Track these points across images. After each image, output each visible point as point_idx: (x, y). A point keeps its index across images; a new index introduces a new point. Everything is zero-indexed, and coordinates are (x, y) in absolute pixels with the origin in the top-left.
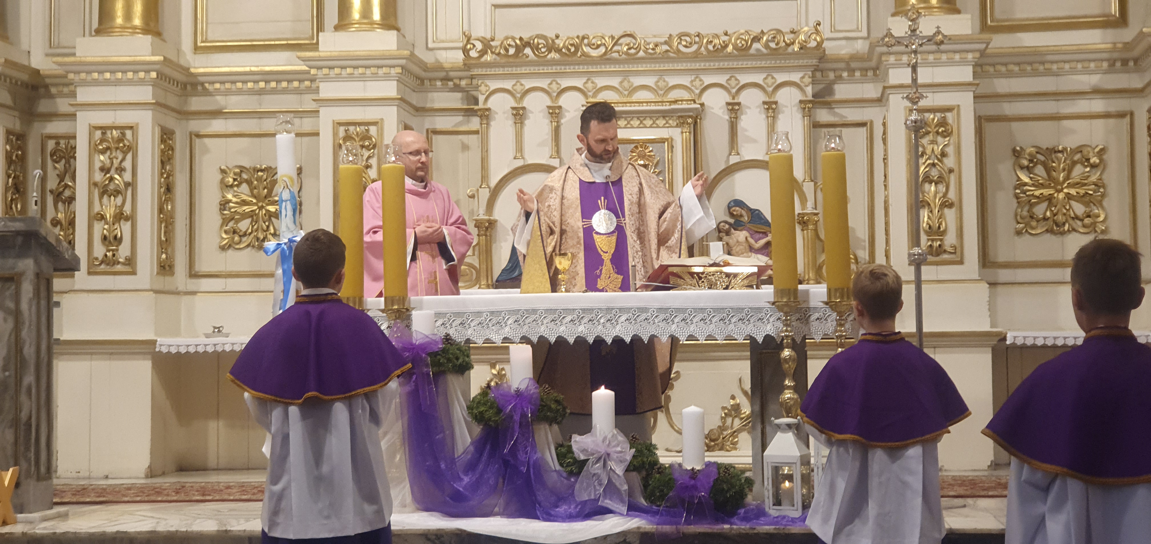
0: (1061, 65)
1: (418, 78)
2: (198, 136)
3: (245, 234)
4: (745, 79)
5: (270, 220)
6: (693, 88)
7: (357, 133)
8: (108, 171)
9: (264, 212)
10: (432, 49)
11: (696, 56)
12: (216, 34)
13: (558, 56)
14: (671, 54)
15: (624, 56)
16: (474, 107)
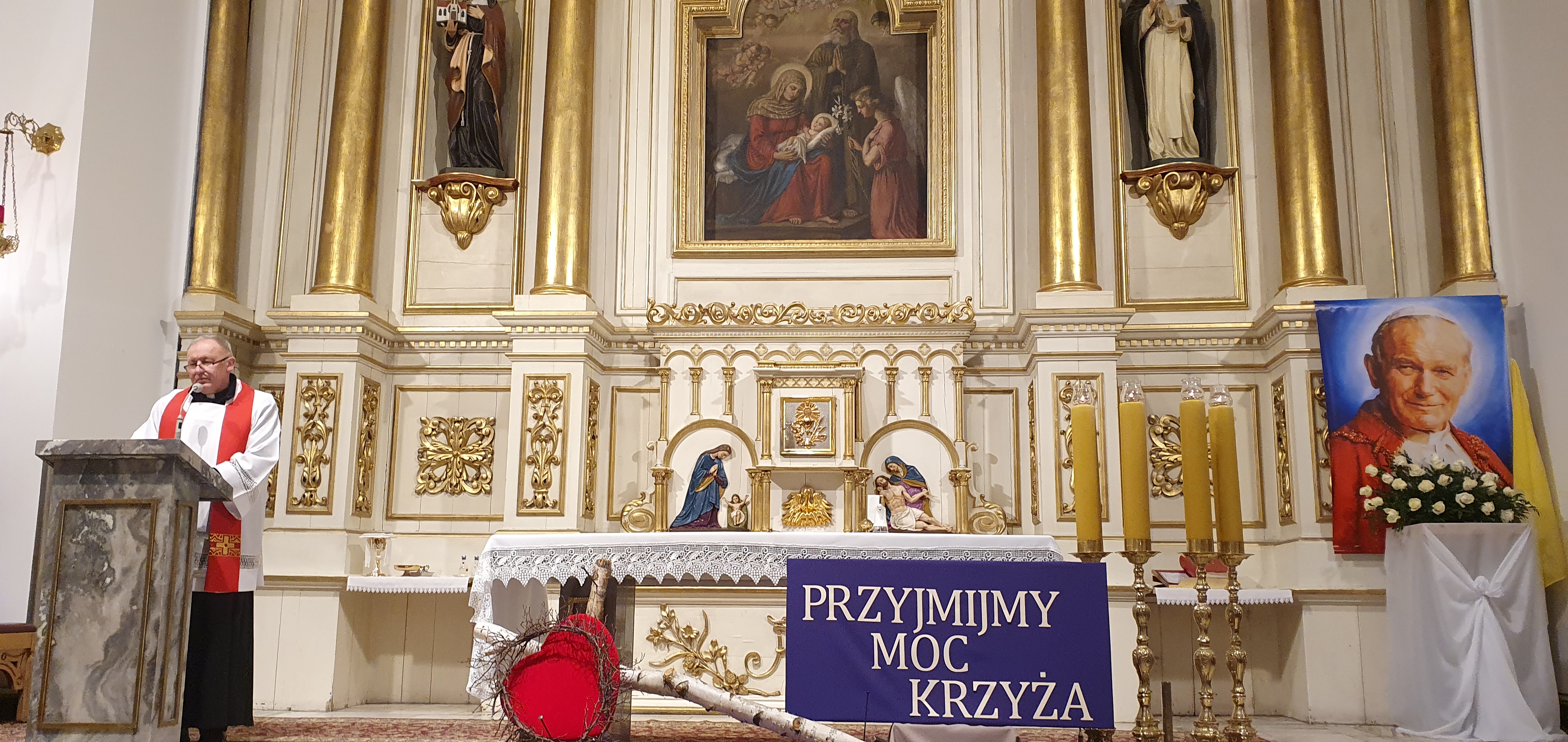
0: (1192, 342)
1: (605, 340)
2: (402, 389)
3: (440, 481)
4: (901, 347)
5: (464, 466)
6: (855, 354)
7: (546, 386)
8: (312, 417)
9: (458, 460)
10: (620, 317)
11: (858, 326)
12: (423, 298)
13: (733, 323)
14: (834, 323)
15: (792, 324)
16: (656, 368)
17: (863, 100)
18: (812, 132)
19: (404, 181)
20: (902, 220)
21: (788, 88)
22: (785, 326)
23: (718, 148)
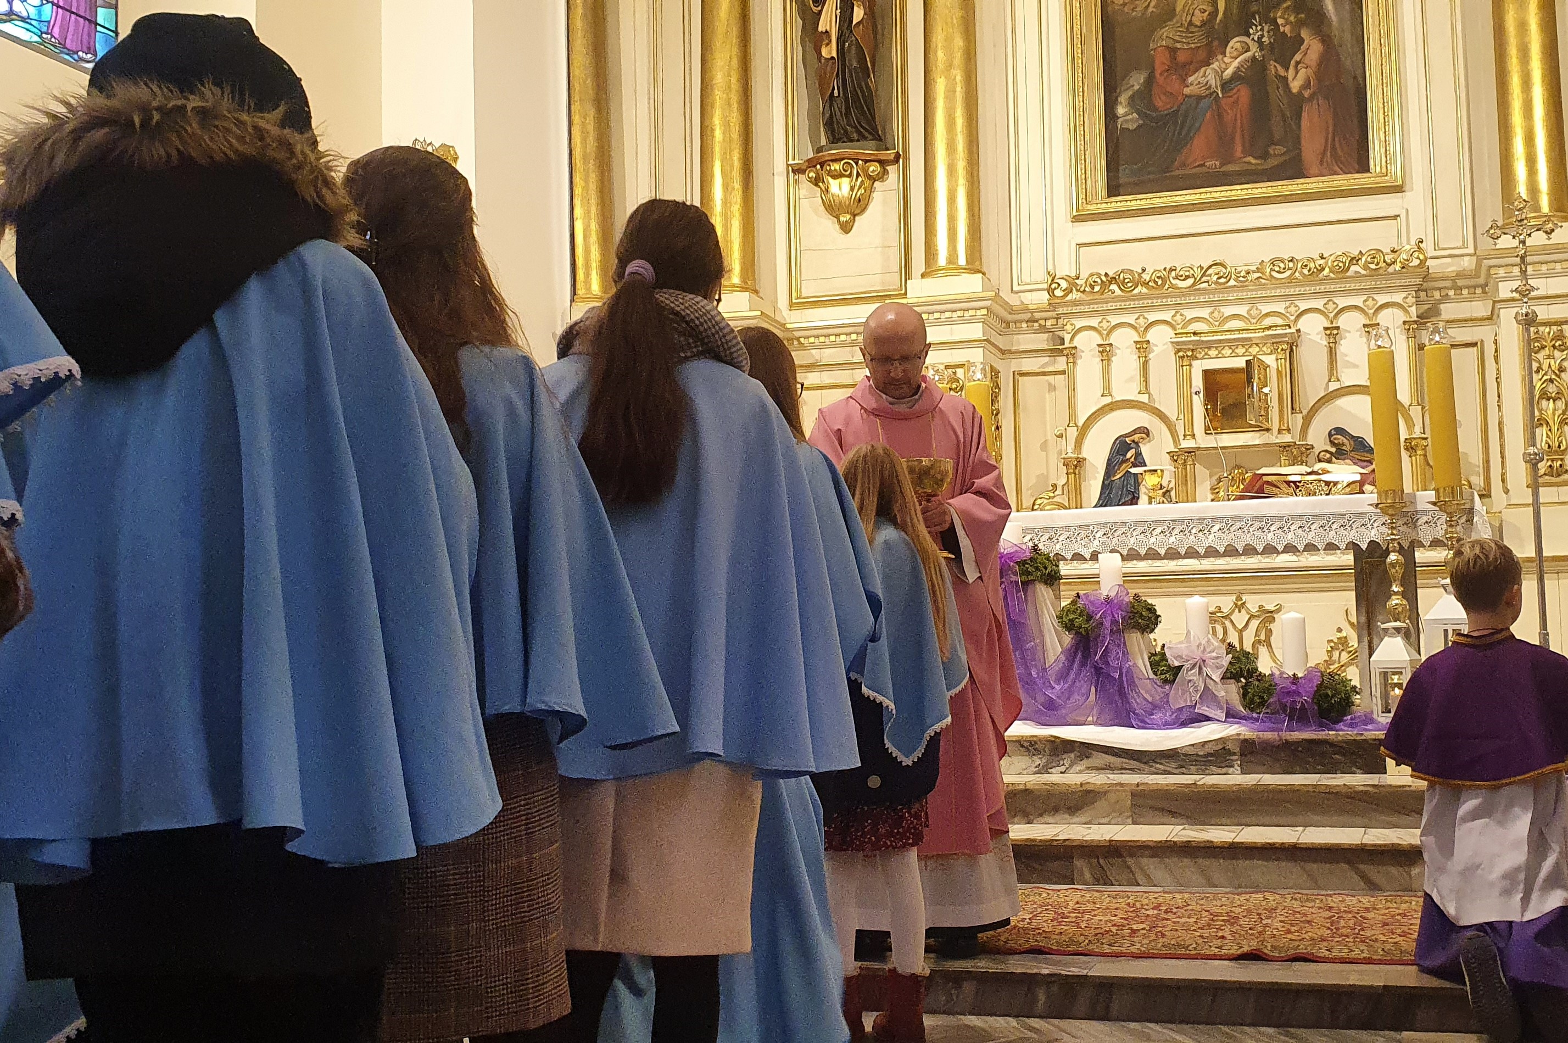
1: (1003, 320)
4: (1343, 301)
6: (1288, 315)
7: (945, 376)
10: (1017, 292)
11: (1291, 281)
12: (809, 290)
13: (1144, 290)
14: (1263, 281)
15: (1213, 285)
16: (1061, 347)
17: (1286, 16)
18: (1225, 59)
19: (780, 165)
20: (1340, 152)
21: (1197, 11)
22: (1204, 289)
23: (1118, 91)
